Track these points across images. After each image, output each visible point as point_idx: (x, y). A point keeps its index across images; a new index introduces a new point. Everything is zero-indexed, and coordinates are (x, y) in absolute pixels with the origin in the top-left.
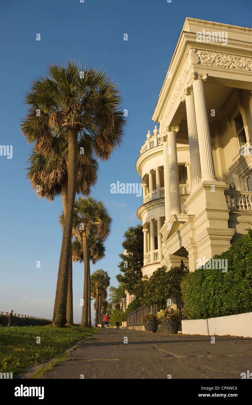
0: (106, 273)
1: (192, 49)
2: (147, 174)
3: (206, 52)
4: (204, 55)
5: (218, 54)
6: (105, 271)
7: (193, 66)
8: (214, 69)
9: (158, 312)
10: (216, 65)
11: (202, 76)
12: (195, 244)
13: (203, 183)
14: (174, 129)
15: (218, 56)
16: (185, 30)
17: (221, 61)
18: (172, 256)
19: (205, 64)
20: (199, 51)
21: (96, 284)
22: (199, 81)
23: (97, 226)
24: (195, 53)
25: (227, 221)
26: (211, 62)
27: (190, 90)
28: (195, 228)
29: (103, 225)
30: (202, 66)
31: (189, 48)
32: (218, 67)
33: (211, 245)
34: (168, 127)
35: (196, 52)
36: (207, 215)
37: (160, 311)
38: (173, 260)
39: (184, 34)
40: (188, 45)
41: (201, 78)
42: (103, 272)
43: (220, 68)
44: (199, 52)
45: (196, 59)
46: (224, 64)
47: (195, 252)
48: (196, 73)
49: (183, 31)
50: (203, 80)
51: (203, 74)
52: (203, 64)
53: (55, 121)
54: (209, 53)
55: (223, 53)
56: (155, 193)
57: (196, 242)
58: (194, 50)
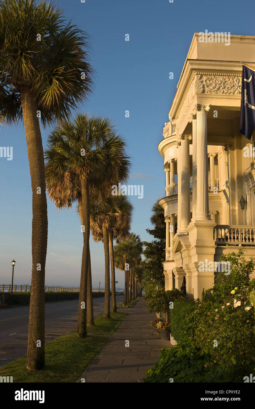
0: (137, 237)
1: (197, 75)
2: (168, 163)
3: (212, 76)
4: (209, 81)
5: (224, 77)
6: (136, 236)
7: (196, 96)
8: (219, 97)
9: (158, 324)
10: (221, 93)
11: (205, 107)
12: (190, 269)
13: (195, 222)
14: (188, 136)
15: (224, 79)
16: (189, 58)
17: (227, 87)
18: (178, 269)
19: (209, 93)
20: (204, 76)
21: (124, 256)
22: (202, 112)
23: (117, 218)
24: (200, 80)
25: (213, 256)
26: (216, 89)
27: (195, 117)
28: (191, 255)
29: (123, 216)
30: (206, 95)
31: (194, 73)
32: (222, 94)
33: (197, 276)
34: (181, 135)
35: (201, 78)
36: (197, 251)
37: (159, 323)
38: (179, 273)
39: (188, 62)
40: (194, 71)
41: (204, 110)
42: (134, 236)
43: (225, 96)
44: (204, 78)
45: (200, 88)
46: (229, 90)
47: (189, 276)
48: (199, 104)
49: (188, 59)
50: (206, 111)
51: (206, 105)
52: (207, 92)
53: (70, 181)
54: (215, 77)
55: (230, 76)
56: (176, 185)
57: (190, 268)
58: (199, 76)
